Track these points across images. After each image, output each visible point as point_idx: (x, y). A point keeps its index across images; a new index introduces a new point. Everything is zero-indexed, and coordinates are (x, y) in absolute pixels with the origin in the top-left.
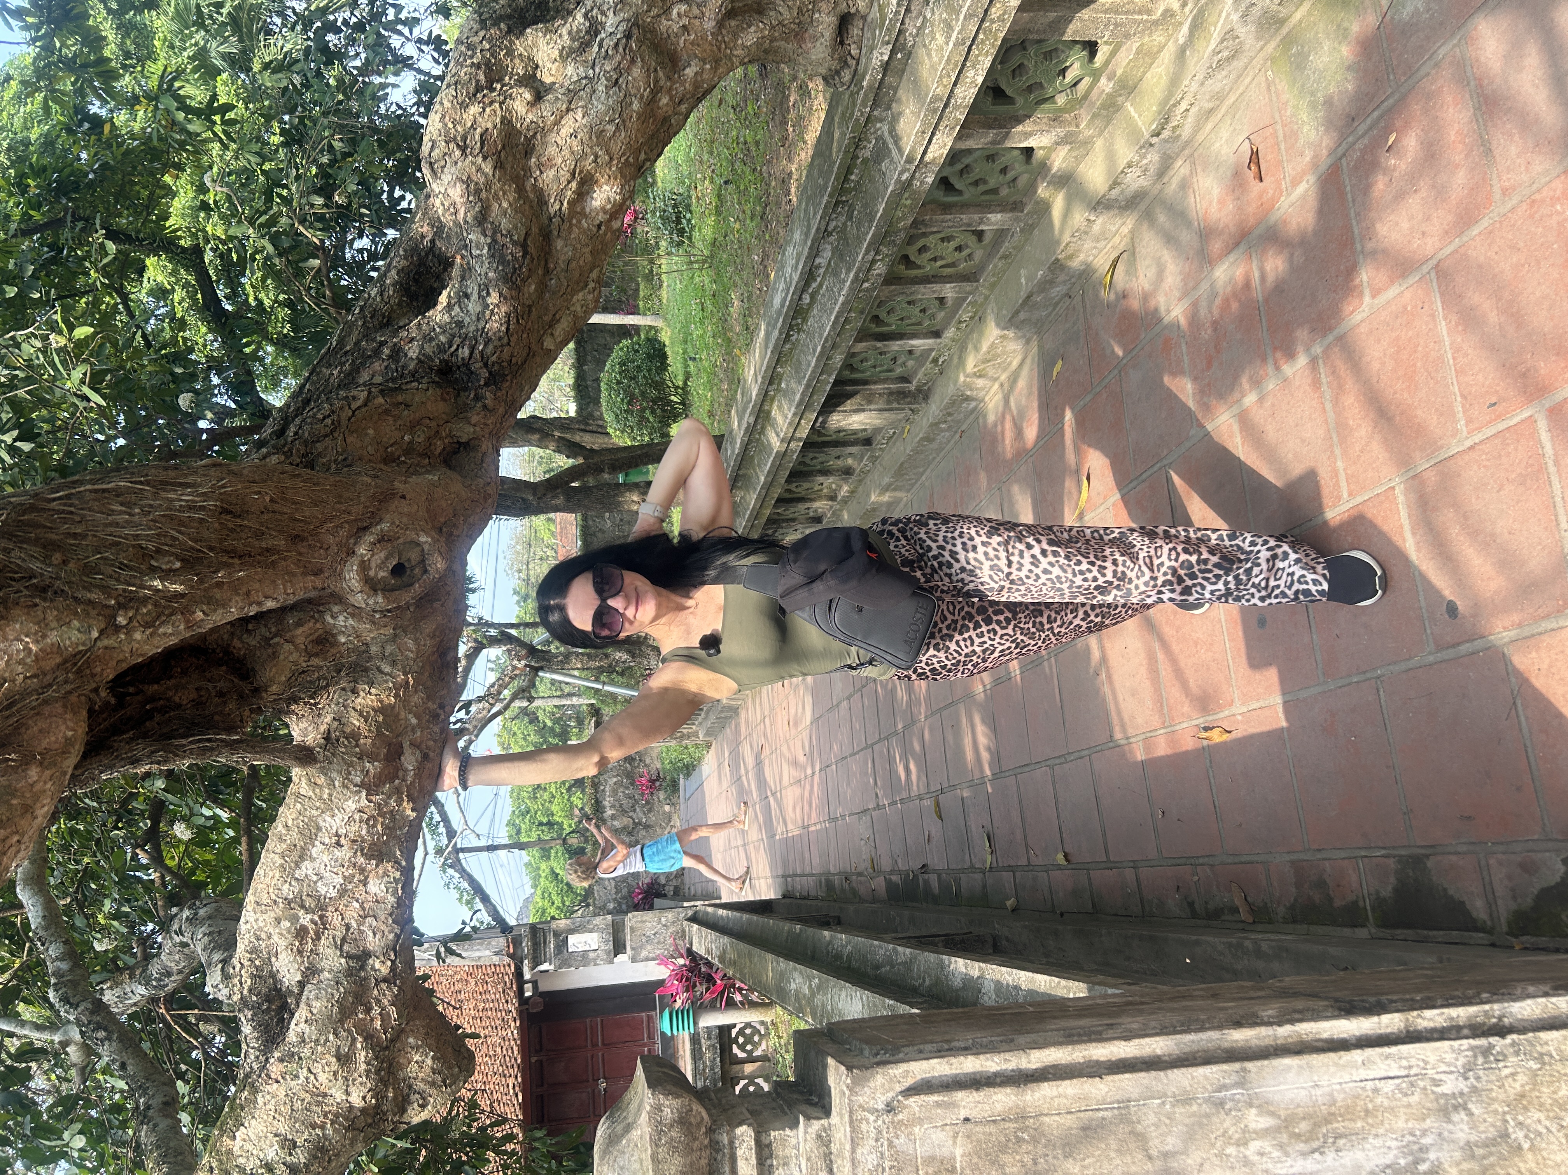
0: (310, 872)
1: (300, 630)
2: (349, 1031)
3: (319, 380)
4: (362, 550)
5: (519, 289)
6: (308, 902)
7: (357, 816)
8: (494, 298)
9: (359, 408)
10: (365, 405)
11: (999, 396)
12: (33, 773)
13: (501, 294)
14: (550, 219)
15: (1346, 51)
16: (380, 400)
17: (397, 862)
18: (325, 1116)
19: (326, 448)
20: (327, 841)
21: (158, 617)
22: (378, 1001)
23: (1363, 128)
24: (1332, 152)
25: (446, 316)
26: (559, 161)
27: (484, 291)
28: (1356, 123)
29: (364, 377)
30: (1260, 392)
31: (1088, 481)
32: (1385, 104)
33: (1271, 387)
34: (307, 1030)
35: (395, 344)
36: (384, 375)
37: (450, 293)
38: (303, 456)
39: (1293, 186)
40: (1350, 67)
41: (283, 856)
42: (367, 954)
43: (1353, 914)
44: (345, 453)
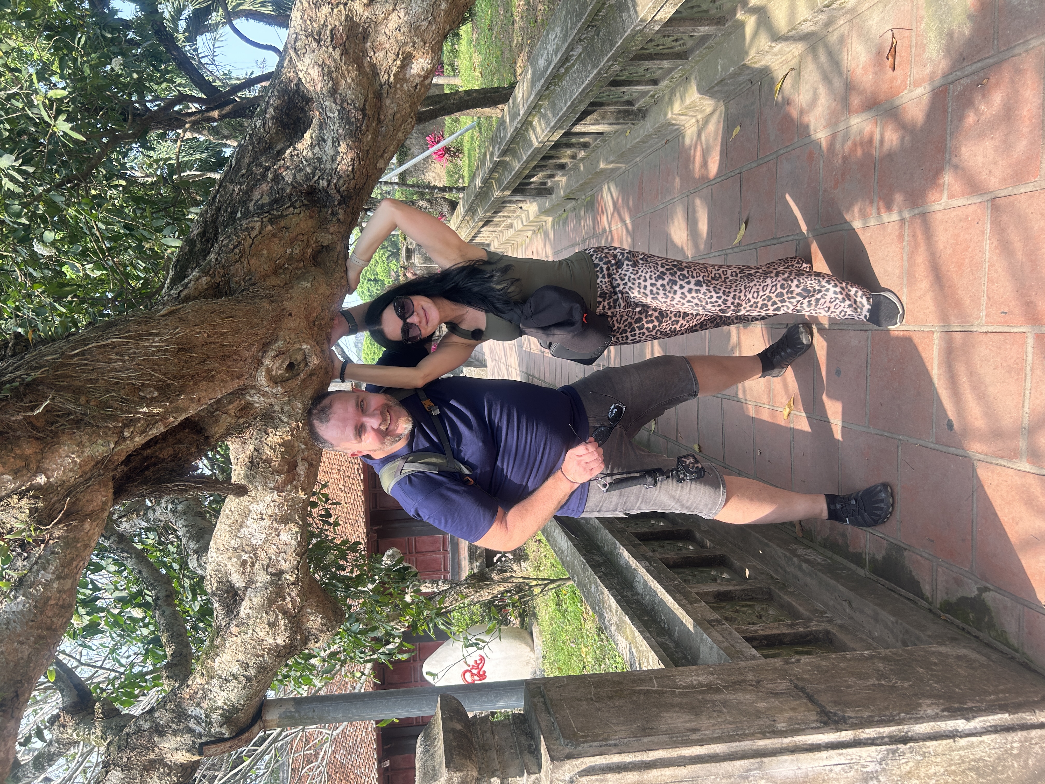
0: (246, 533)
1: (231, 406)
2: (274, 611)
3: (226, 194)
4: (267, 362)
5: (360, 141)
6: (246, 548)
7: (272, 504)
8: (343, 148)
9: (256, 237)
10: (260, 233)
11: (695, 129)
12: (87, 526)
13: (348, 146)
14: (381, 86)
16: (270, 227)
17: (297, 523)
18: (264, 650)
19: (237, 270)
20: (255, 517)
21: (148, 425)
22: (289, 594)
23: (969, 70)
24: (945, 76)
25: (310, 153)
26: (388, 46)
27: (336, 141)
28: (965, 64)
29: (256, 195)
30: (865, 223)
31: (746, 223)
32: (987, 60)
33: (872, 224)
34: (251, 612)
35: (276, 170)
36: (270, 195)
37: (312, 134)
38: (222, 276)
39: (915, 86)
40: (970, 17)
41: (230, 526)
42: (282, 572)
43: (858, 559)
44: (250, 273)
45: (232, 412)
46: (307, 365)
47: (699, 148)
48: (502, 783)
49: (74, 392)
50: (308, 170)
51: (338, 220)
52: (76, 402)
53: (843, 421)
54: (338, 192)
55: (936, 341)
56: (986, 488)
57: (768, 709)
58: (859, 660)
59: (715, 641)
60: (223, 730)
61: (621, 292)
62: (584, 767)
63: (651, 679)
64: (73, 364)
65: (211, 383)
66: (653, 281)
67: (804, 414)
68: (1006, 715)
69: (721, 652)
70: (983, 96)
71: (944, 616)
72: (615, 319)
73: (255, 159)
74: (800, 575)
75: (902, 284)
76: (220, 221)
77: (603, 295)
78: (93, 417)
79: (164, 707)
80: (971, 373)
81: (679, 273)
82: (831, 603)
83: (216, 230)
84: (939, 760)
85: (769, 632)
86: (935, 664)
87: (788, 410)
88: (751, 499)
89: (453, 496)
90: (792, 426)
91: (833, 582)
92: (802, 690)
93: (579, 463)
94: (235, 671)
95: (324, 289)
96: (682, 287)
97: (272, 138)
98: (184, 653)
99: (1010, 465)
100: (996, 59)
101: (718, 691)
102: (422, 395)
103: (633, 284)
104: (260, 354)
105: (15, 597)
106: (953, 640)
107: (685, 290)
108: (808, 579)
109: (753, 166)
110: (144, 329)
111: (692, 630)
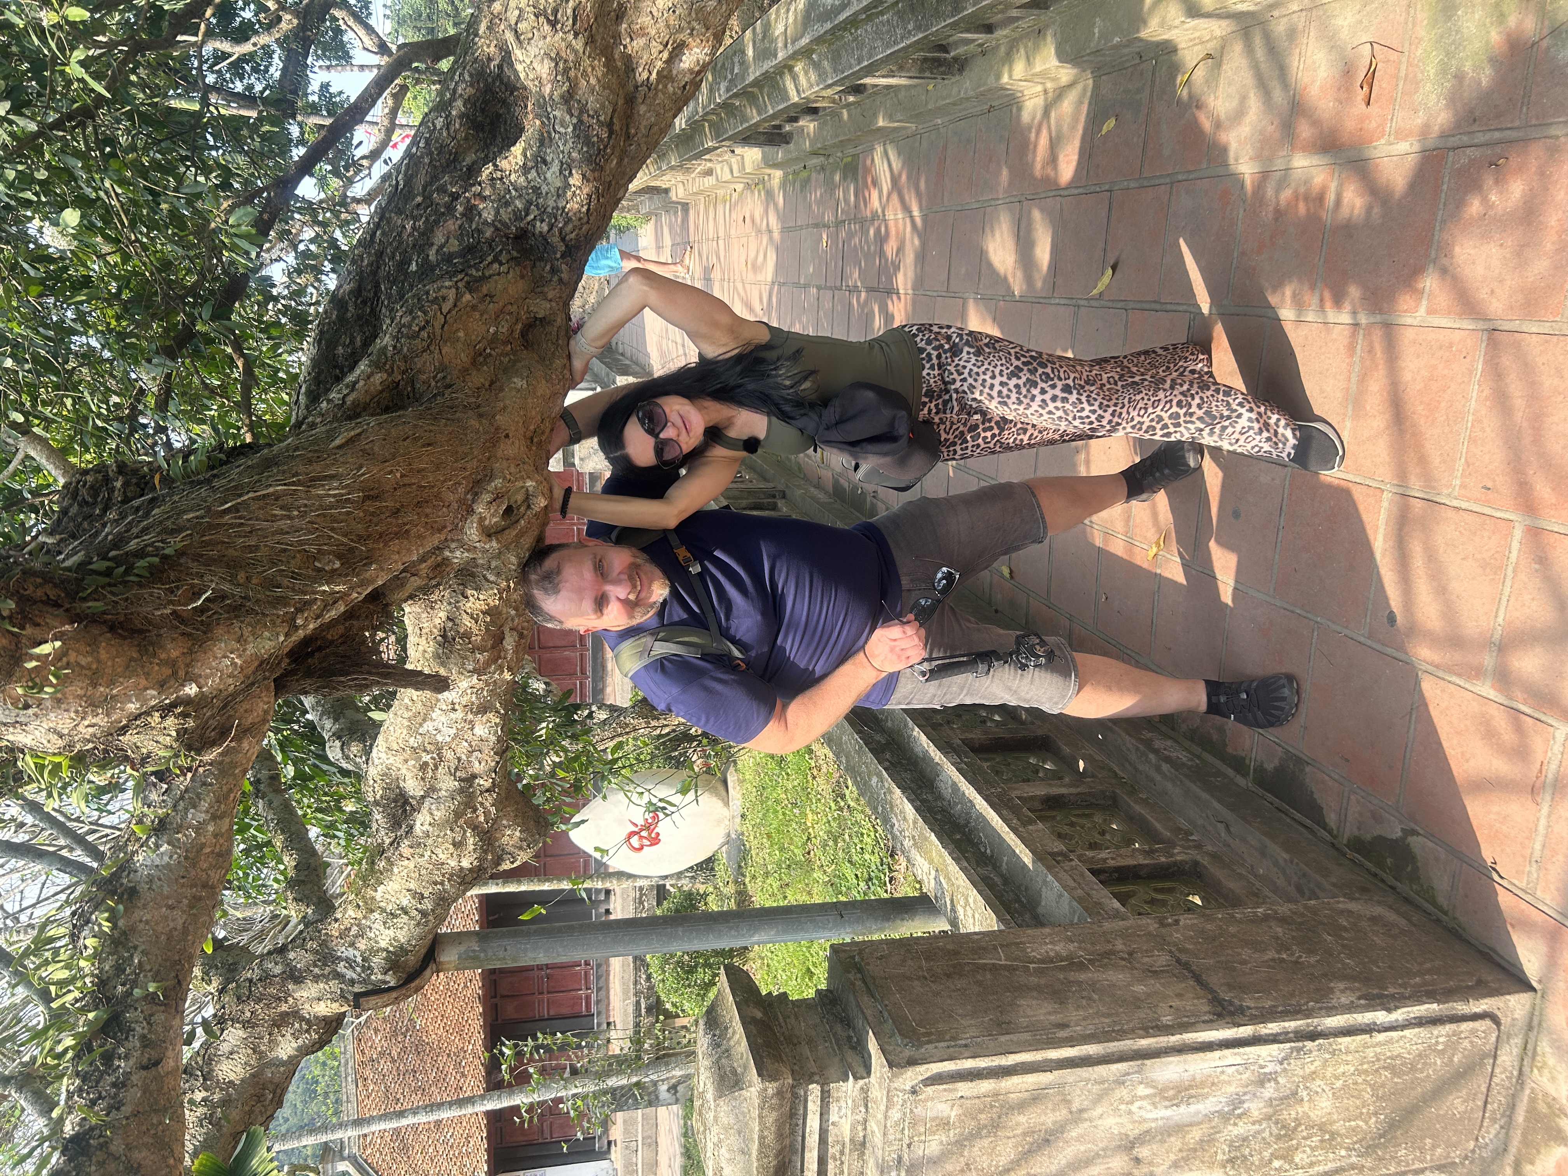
0: (430, 729)
2: (461, 827)
3: (391, 231)
4: (480, 509)
5: (602, 169)
6: (429, 747)
7: (469, 691)
8: (576, 180)
9: (449, 312)
10: (455, 306)
13: (584, 176)
14: (637, 87)
15: (1495, 37)
16: (468, 297)
17: (498, 712)
18: (444, 877)
19: (425, 363)
20: (444, 708)
21: (325, 607)
22: (482, 804)
23: (1481, 138)
24: (1443, 136)
25: (522, 179)
26: (653, 32)
27: (566, 169)
28: (1475, 128)
29: (439, 238)
30: (1299, 315)
31: (1114, 268)
32: (1509, 132)
33: (1311, 319)
34: (430, 829)
35: (468, 200)
36: (460, 237)
37: (524, 150)
38: (403, 373)
39: (1396, 138)
40: (1492, 60)
41: (409, 719)
42: (474, 776)
43: (1239, 764)
44: (442, 368)
45: (423, 573)
46: (529, 507)
47: (1044, 133)
48: (822, 1091)
49: (228, 566)
50: (519, 204)
51: (560, 280)
52: (233, 581)
53: (1236, 581)
54: (563, 239)
55: (1385, 504)
56: (1431, 708)
57: (1148, 995)
58: (1252, 921)
59: (1065, 887)
60: (388, 978)
62: (929, 1074)
63: (995, 948)
64: (224, 525)
65: (406, 542)
67: (1178, 560)
68: (1435, 1006)
69: (1075, 903)
70: (1497, 182)
71: (1350, 854)
73: (434, 178)
74: (1158, 777)
75: (1345, 414)
76: (382, 273)
78: (258, 601)
79: (301, 946)
80: (1431, 558)
82: (1200, 822)
83: (377, 286)
84: (1350, 1058)
85: (1121, 862)
86: (1345, 929)
87: (1155, 550)
88: (1109, 688)
90: (1159, 572)
91: (1205, 795)
92: (1186, 966)
94: (405, 902)
95: (543, 389)
97: (460, 146)
98: (313, 865)
99: (1467, 686)
100: (1521, 134)
101: (1081, 967)
102: (674, 540)
104: (469, 497)
105: (158, 846)
106: (1364, 890)
108: (1169, 786)
109: (1132, 185)
110: (316, 469)
111: (1030, 866)
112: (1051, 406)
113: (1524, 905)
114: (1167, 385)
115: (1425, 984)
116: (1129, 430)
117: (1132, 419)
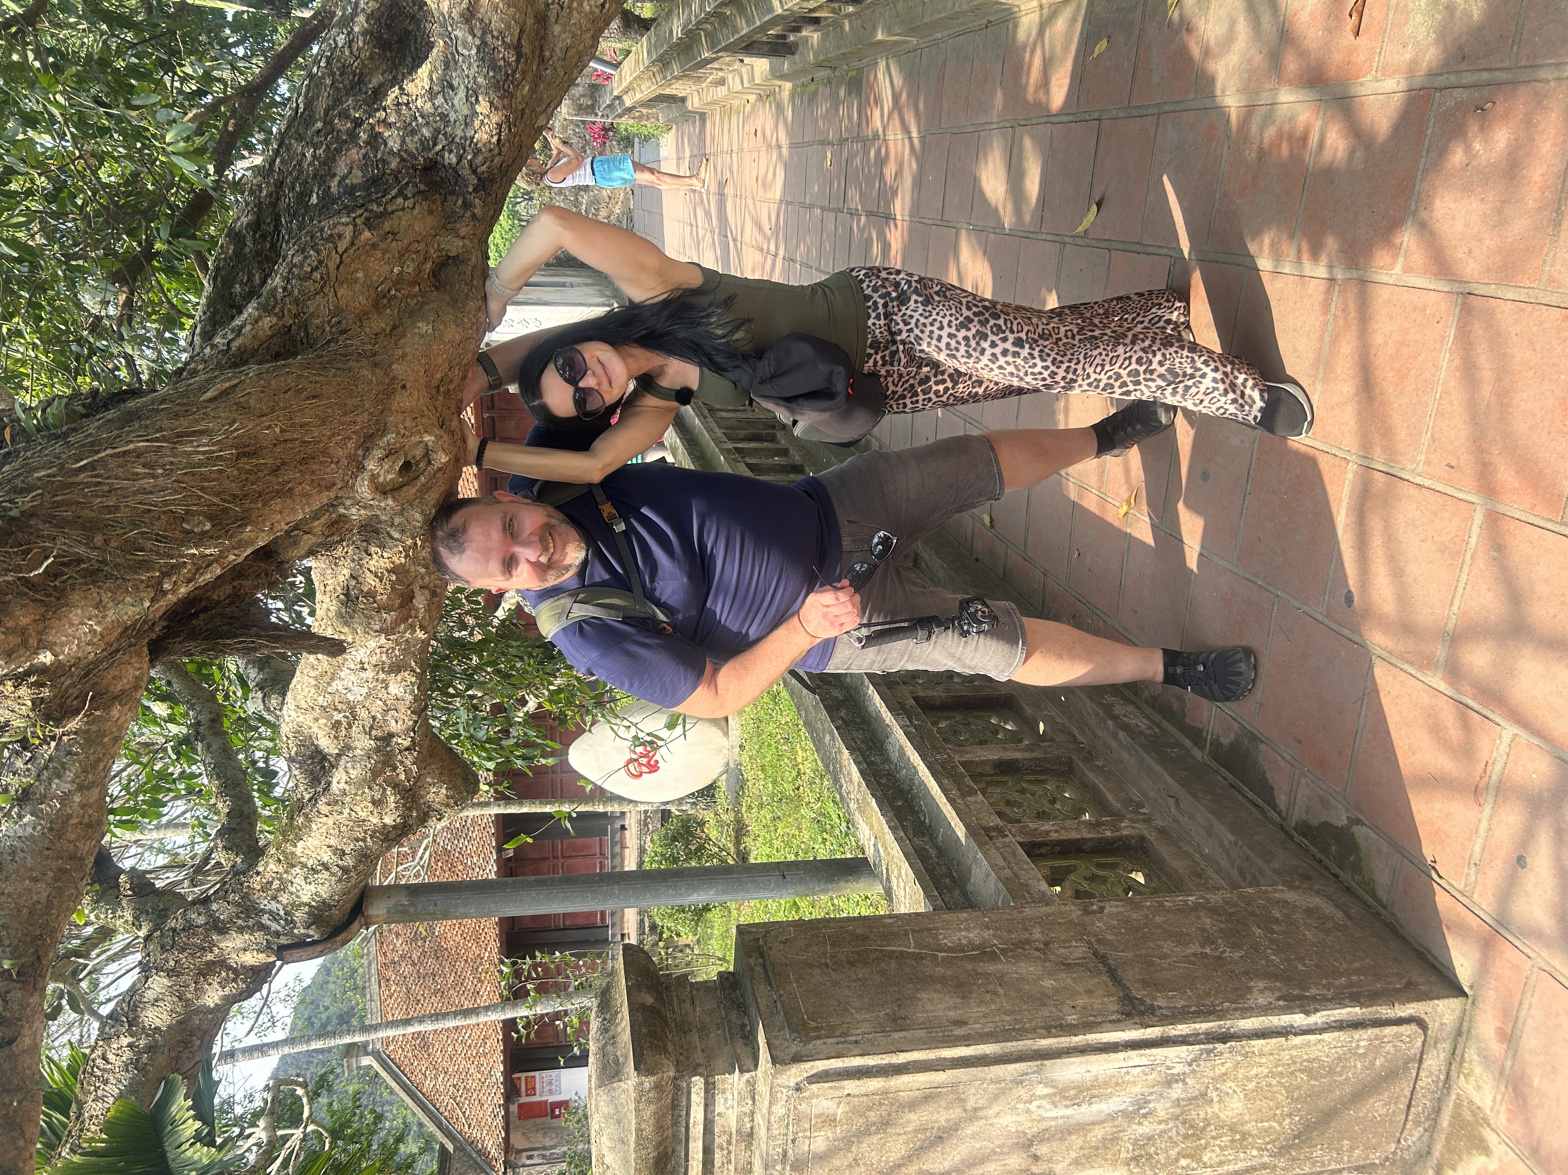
0: (340, 688)
2: (380, 785)
3: (291, 159)
4: (371, 465)
5: (512, 96)
6: (339, 706)
7: (378, 650)
8: (483, 107)
9: (345, 251)
10: (352, 244)
11: (1036, 17)
12: (115, 712)
13: (491, 103)
14: (548, 5)
16: (367, 234)
17: (413, 671)
18: (366, 832)
19: (318, 306)
20: (352, 667)
21: (197, 571)
22: (402, 762)
23: (1469, 78)
24: (1431, 74)
25: (429, 105)
27: (473, 94)
28: (1464, 66)
29: (341, 168)
30: (1276, 267)
31: (1099, 205)
32: (1498, 73)
33: (1286, 271)
34: (347, 787)
35: (372, 127)
36: (364, 168)
37: (431, 72)
38: (295, 316)
39: (1383, 75)
41: (316, 678)
42: (391, 735)
43: (1196, 735)
44: (338, 311)
45: (318, 530)
46: (429, 463)
47: (1038, 53)
48: (707, 1083)
49: (84, 528)
50: (426, 133)
51: (474, 216)
52: (89, 544)
53: (1202, 547)
54: (474, 172)
55: (1350, 476)
56: (1382, 696)
57: (1057, 991)
58: (1181, 911)
59: (992, 866)
60: (311, 932)
61: (903, 342)
62: (814, 1071)
63: (906, 932)
64: (79, 484)
65: (289, 501)
66: (953, 331)
67: (1148, 520)
68: (1358, 1009)
69: (1001, 885)
70: (1482, 129)
71: (1297, 838)
72: (890, 379)
73: (337, 101)
74: (1114, 745)
75: (1316, 377)
76: (282, 205)
77: (876, 345)
78: (117, 566)
79: (224, 898)
80: (1390, 538)
81: (992, 322)
82: (1152, 794)
83: (277, 219)
84: (1264, 1060)
85: (1065, 836)
86: (1277, 922)
87: (1125, 508)
88: (1060, 656)
89: (642, 652)
90: (1129, 531)
91: (1158, 768)
92: (1103, 959)
93: (825, 616)
94: (326, 859)
95: (452, 333)
96: (993, 345)
97: (364, 66)
98: (245, 814)
99: (1419, 675)
100: (1509, 76)
101: (993, 957)
102: (600, 495)
103: (922, 332)
104: (360, 452)
105: (20, 817)
106: (1306, 878)
107: (998, 351)
108: (1125, 754)
109: (1121, 114)
110: (182, 424)
111: (963, 840)
112: (1002, 361)
113: (1461, 908)
114: (1128, 341)
115: (1350, 985)
116: (1085, 387)
117: (1089, 376)
